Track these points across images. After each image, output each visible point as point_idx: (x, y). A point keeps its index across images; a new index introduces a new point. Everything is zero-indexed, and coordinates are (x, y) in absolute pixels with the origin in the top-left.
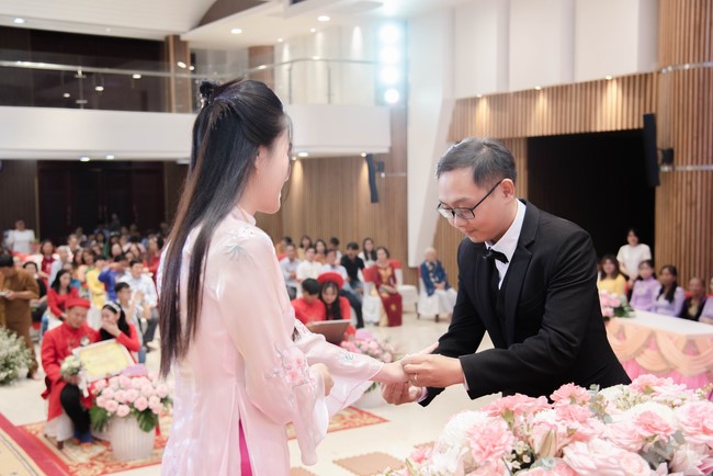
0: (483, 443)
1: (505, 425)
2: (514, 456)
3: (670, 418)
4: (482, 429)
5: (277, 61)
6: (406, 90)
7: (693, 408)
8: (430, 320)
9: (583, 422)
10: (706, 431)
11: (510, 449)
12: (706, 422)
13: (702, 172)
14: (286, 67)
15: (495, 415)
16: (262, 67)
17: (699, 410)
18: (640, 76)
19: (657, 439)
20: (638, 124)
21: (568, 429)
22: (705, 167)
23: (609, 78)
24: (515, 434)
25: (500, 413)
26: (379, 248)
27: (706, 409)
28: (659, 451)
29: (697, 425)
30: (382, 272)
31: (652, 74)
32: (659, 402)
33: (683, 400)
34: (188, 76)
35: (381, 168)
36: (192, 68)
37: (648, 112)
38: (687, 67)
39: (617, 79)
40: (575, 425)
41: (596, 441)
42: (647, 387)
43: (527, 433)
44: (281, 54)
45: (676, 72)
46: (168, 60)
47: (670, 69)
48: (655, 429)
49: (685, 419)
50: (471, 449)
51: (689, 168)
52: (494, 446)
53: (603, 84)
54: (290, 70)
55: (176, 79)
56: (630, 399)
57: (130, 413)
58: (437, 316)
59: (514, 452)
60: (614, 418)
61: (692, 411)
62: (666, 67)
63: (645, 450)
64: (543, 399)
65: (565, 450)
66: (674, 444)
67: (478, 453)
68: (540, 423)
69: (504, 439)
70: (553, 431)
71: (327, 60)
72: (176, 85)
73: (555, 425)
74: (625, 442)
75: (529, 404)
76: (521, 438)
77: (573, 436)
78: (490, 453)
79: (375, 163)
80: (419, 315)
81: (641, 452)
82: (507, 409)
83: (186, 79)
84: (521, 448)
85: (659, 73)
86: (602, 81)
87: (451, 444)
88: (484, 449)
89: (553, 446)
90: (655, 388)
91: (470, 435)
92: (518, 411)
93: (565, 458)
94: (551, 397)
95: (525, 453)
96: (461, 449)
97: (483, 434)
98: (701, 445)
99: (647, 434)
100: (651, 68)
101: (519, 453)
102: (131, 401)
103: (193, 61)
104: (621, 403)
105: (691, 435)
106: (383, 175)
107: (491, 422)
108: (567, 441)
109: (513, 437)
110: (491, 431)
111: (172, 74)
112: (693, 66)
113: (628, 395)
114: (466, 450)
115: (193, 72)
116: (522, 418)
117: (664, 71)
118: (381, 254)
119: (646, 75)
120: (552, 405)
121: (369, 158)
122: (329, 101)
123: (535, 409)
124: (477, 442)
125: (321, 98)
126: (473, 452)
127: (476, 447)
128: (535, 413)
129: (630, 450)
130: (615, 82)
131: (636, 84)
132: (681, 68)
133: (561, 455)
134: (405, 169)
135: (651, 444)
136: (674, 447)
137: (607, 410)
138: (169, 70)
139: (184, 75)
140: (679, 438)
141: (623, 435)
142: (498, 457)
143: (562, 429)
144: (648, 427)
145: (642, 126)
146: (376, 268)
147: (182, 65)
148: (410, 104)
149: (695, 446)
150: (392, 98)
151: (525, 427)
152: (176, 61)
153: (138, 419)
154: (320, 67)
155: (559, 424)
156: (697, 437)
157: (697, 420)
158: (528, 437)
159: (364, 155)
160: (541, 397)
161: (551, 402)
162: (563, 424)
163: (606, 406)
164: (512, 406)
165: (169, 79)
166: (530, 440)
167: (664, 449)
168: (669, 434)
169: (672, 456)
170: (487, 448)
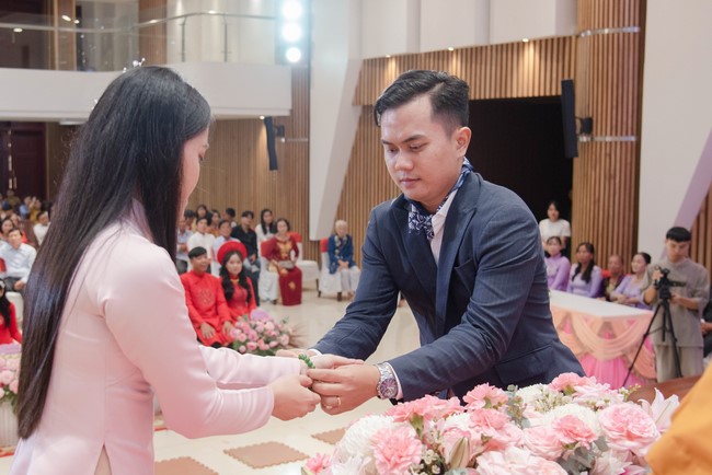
0: (388, 453)
1: (412, 432)
2: (422, 466)
3: (592, 422)
4: (387, 437)
5: (169, 16)
6: (308, 48)
7: (617, 411)
8: (331, 298)
9: (499, 428)
10: (630, 436)
11: (418, 459)
12: (630, 426)
13: (621, 143)
14: (179, 21)
15: (402, 420)
16: (153, 21)
17: (622, 413)
18: (559, 39)
19: (578, 445)
20: (555, 90)
21: (482, 437)
22: (624, 139)
23: (526, 40)
24: (424, 442)
25: (408, 418)
26: (280, 220)
27: (630, 412)
28: (580, 459)
29: (621, 430)
30: (282, 246)
31: (570, 38)
32: (580, 404)
33: (606, 401)
34: (73, 30)
35: (281, 132)
36: (77, 22)
37: (566, 78)
38: (606, 31)
39: (535, 42)
40: (491, 432)
41: (513, 450)
42: (568, 386)
43: (437, 442)
44: (174, 8)
45: (595, 37)
46: (52, 13)
47: (589, 33)
48: (577, 435)
49: (608, 423)
50: (374, 459)
51: (608, 139)
52: (401, 457)
53: (520, 46)
54: (183, 25)
55: (60, 33)
56: (549, 400)
57: (5, 396)
58: (340, 294)
59: (422, 461)
60: (532, 421)
61: (616, 413)
62: (584, 31)
63: (565, 457)
64: (454, 400)
65: (479, 459)
66: (596, 451)
67: (383, 464)
68: (451, 429)
69: (412, 449)
70: (466, 439)
71: (224, 15)
72: (59, 40)
73: (468, 432)
74: (543, 450)
75: (440, 407)
76: (430, 447)
77: (489, 444)
78: (396, 465)
79: (275, 127)
80: (320, 293)
81: (560, 461)
82: (416, 414)
83: (71, 33)
84: (430, 457)
85: (577, 37)
86: (518, 44)
87: (352, 452)
88: (389, 460)
89: (466, 456)
90: (577, 388)
91: (374, 443)
92: (428, 416)
93: (478, 469)
94: (464, 398)
95: (434, 463)
96: (363, 458)
97: (388, 443)
98: (624, 451)
99: (567, 441)
100: (570, 31)
101: (428, 463)
102: (6, 383)
103: (79, 13)
104: (540, 405)
105: (614, 440)
106: (283, 140)
107: (398, 428)
108: (480, 449)
109: (421, 446)
110: (397, 440)
111: (55, 28)
112: (612, 31)
113: (547, 396)
114: (368, 460)
115: (79, 26)
116: (432, 424)
117: (583, 35)
118: (281, 226)
119: (564, 39)
120: (465, 408)
121: (268, 121)
122: (226, 60)
123: (447, 412)
124: (382, 452)
125: (218, 56)
126: (377, 462)
127: (380, 458)
128: (446, 416)
129: (548, 458)
130: (532, 46)
131: (554, 48)
132: (600, 32)
133: (473, 465)
134: (307, 134)
135: (571, 452)
136: (595, 454)
137: (525, 414)
138: (52, 24)
139: (69, 30)
140: (602, 444)
141: (542, 442)
142: (404, 469)
143: (476, 436)
144: (569, 433)
145: (560, 93)
146: (274, 242)
147: (66, 18)
148: (313, 63)
149: (619, 452)
150: (294, 56)
151: (435, 434)
152: (60, 14)
153: (13, 404)
154: (216, 22)
155: (472, 431)
156: (620, 443)
157: (621, 425)
158: (438, 445)
159: (262, 118)
160: (453, 399)
161: (463, 404)
162: (478, 432)
163: (523, 409)
164: (422, 410)
165: (52, 32)
166: (440, 448)
167: (585, 457)
168: (591, 441)
169: (593, 464)
170: (393, 459)
